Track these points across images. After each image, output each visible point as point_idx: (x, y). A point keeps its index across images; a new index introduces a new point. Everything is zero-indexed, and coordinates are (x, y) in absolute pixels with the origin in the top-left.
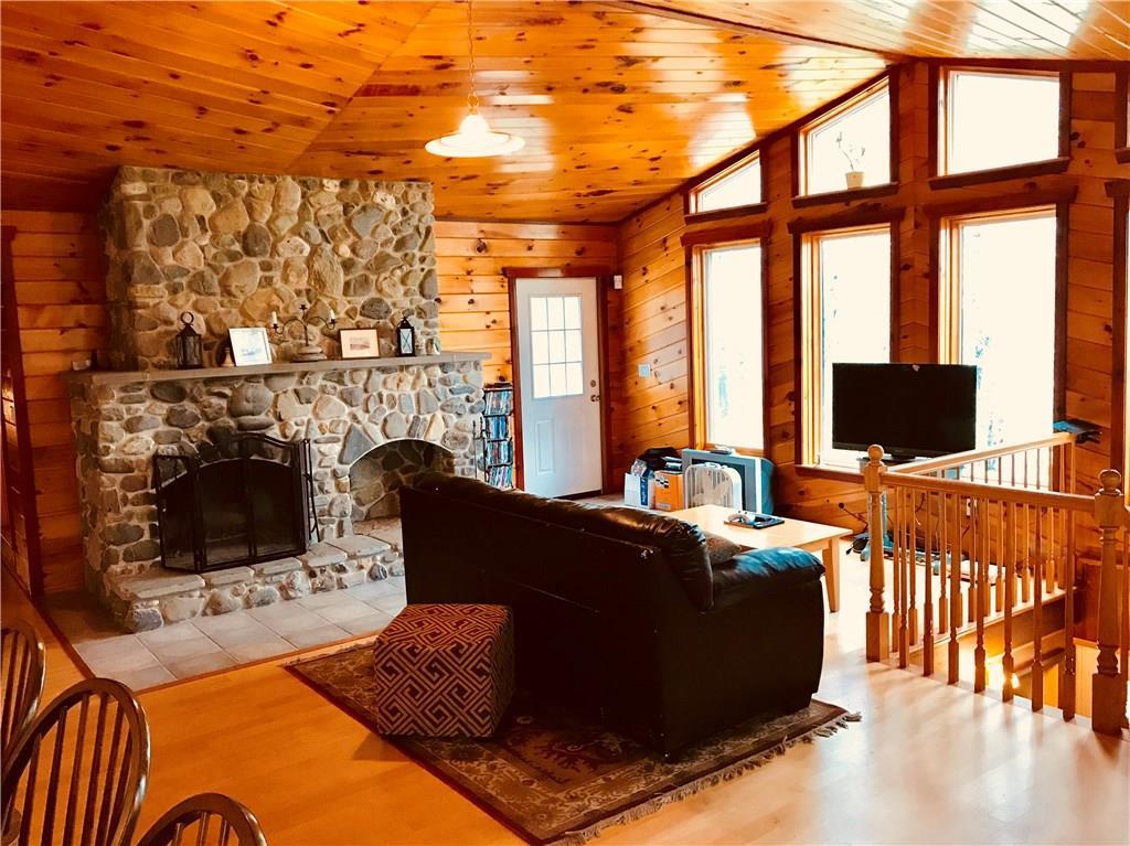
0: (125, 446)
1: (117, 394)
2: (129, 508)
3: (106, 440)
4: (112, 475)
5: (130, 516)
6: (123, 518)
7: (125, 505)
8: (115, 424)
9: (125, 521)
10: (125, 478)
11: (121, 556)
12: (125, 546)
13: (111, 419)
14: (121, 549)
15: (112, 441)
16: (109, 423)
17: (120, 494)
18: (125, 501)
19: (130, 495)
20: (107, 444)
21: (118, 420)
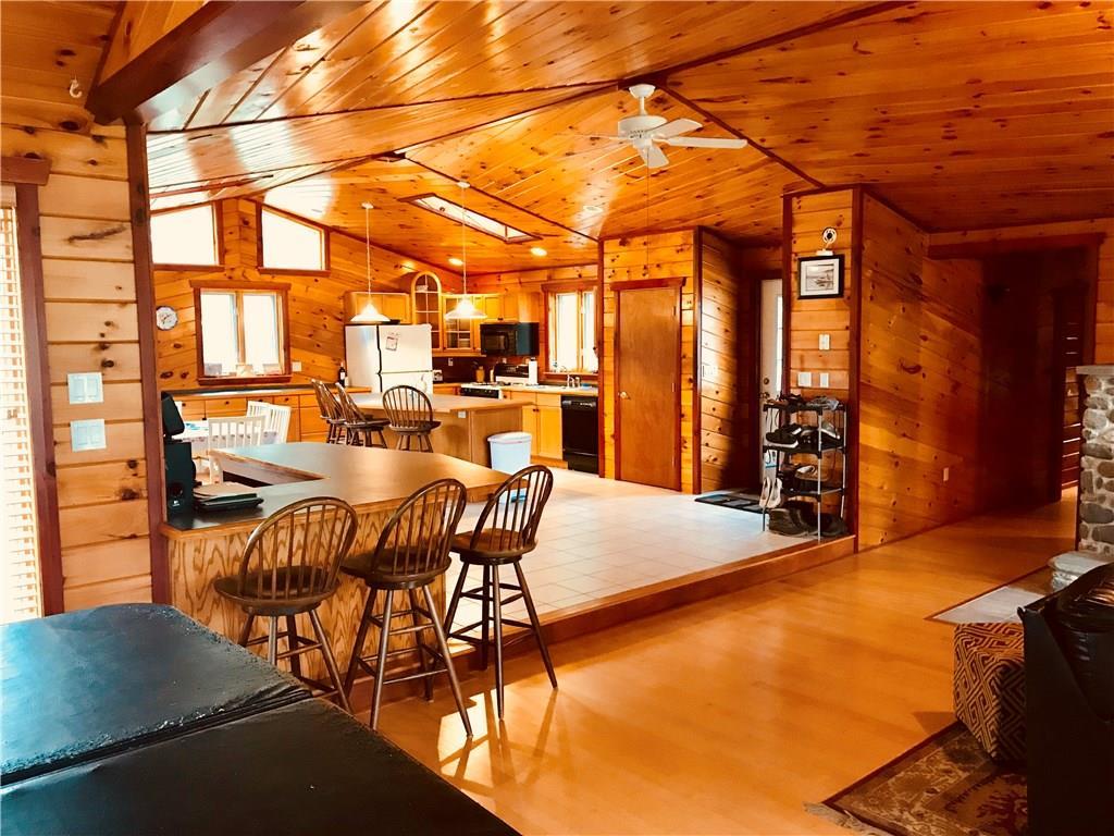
0: (1105, 433)
1: (1104, 385)
2: (1102, 491)
3: (1089, 426)
4: (1092, 458)
5: (1102, 498)
6: (1096, 500)
7: (1099, 488)
8: (1099, 412)
9: (1096, 503)
10: (1102, 464)
11: (1091, 533)
12: (1095, 525)
13: (1096, 408)
14: (1091, 527)
15: (1094, 428)
16: (1094, 411)
17: (1096, 476)
18: (1100, 484)
19: (1106, 480)
20: (1089, 430)
21: (1103, 409)
